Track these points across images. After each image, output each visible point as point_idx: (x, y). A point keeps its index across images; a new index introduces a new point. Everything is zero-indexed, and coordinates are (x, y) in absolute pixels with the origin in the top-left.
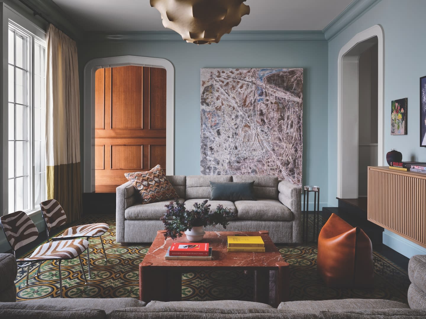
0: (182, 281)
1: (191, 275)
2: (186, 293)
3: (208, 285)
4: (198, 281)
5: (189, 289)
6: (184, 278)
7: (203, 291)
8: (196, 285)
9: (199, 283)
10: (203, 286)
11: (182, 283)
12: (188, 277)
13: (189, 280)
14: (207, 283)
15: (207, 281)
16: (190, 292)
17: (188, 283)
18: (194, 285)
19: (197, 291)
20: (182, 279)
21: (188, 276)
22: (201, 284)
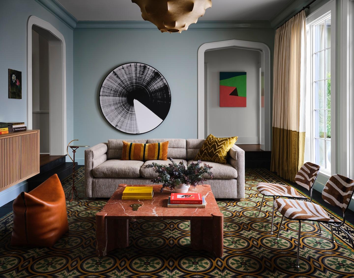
0: (190, 235)
1: (183, 242)
2: (184, 225)
3: (167, 232)
4: (175, 236)
5: (182, 228)
6: (189, 238)
7: (172, 227)
8: (177, 232)
9: (174, 234)
10: (171, 230)
11: (190, 233)
12: (185, 239)
13: (184, 236)
14: (167, 234)
15: (168, 236)
16: (181, 225)
17: (184, 233)
18: (178, 231)
19: (176, 226)
20: (190, 237)
21: (185, 241)
22: (173, 232)
